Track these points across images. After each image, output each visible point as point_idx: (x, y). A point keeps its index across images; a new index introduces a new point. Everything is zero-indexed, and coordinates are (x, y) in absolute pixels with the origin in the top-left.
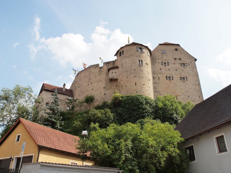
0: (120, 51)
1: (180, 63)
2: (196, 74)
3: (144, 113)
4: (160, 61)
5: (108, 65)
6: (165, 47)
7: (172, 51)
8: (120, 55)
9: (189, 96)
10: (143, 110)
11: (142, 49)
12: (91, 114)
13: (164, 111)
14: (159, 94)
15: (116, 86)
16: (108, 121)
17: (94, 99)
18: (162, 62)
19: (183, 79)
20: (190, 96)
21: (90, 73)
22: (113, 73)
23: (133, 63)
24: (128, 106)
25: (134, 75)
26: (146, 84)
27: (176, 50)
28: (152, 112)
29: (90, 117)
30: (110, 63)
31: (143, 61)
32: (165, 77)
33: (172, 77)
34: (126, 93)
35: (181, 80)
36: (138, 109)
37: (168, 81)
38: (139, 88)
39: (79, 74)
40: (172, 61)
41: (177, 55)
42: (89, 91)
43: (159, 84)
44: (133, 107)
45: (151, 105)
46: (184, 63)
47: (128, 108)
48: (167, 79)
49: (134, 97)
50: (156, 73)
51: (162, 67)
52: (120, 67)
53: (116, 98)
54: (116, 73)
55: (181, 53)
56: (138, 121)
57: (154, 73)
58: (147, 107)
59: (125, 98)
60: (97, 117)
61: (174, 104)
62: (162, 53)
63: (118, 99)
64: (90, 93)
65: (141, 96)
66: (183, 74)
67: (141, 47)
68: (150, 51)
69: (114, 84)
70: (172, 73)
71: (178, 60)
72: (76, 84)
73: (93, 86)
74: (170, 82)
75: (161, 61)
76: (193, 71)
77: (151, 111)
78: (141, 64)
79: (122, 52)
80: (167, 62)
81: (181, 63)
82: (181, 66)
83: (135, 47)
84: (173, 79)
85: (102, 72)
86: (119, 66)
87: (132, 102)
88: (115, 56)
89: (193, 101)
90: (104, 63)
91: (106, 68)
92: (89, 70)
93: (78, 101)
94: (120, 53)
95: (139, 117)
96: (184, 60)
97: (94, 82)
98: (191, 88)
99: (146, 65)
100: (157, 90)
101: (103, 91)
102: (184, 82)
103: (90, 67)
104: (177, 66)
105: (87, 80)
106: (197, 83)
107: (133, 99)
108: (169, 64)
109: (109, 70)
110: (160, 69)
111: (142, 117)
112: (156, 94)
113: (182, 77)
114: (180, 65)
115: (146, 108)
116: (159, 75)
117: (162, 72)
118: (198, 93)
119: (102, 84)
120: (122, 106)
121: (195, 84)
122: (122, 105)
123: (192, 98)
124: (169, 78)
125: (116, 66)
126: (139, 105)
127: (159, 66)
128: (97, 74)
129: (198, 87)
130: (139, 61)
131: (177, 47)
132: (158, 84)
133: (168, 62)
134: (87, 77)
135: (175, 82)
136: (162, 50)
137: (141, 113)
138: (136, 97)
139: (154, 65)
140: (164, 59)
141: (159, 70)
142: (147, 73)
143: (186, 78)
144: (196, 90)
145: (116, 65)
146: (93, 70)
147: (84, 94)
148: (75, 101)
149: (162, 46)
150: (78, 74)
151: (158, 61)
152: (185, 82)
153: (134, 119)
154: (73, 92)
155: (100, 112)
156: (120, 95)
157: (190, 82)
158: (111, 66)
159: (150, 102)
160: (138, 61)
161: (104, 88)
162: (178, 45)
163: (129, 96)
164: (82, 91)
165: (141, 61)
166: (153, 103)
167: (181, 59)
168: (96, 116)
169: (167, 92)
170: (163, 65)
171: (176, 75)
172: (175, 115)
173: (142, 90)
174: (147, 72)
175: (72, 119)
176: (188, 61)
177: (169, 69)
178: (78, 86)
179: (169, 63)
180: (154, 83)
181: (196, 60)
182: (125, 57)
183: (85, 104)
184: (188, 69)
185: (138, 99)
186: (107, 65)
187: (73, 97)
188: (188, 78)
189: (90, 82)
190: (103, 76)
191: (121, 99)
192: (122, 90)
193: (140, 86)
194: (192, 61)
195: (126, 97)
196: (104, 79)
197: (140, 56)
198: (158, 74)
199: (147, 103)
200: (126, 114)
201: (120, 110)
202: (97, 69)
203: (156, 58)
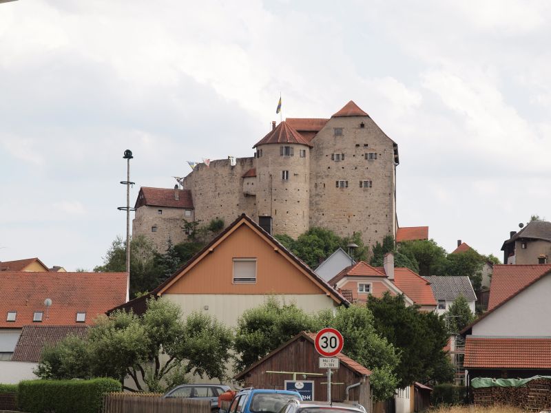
1: (364, 155)
2: (390, 175)
4: (330, 152)
5: (243, 164)
6: (341, 123)
7: (354, 130)
8: (258, 156)
9: (369, 216)
11: (290, 149)
14: (321, 213)
15: (255, 204)
19: (364, 184)
20: (372, 216)
21: (217, 175)
22: (249, 184)
25: (274, 198)
26: (292, 209)
30: (246, 162)
31: (290, 171)
32: (335, 183)
33: (347, 182)
35: (361, 187)
37: (338, 191)
38: (279, 218)
39: (200, 169)
40: (350, 150)
41: (362, 137)
42: (217, 208)
43: (323, 196)
46: (372, 152)
48: (337, 187)
50: (320, 176)
51: (332, 164)
52: (258, 177)
54: (252, 184)
55: (369, 133)
57: (317, 176)
62: (336, 136)
64: (218, 212)
66: (367, 175)
67: (288, 145)
69: (250, 200)
70: (347, 175)
71: (363, 148)
72: (196, 186)
73: (222, 200)
74: (342, 192)
75: (332, 152)
76: (385, 168)
78: (285, 178)
79: (260, 151)
80: (341, 153)
81: (366, 154)
82: (364, 161)
83: (277, 148)
84: (347, 187)
85: (233, 177)
88: (253, 148)
89: (374, 224)
90: (238, 160)
91: (239, 171)
92: (215, 168)
93: (200, 224)
96: (373, 147)
97: (222, 192)
98: (376, 201)
99: (295, 177)
100: (320, 207)
102: (364, 191)
103: (215, 164)
104: (359, 159)
105: (213, 186)
106: (388, 192)
108: (345, 158)
109: (244, 177)
110: (329, 168)
112: (316, 214)
113: (363, 180)
114: (364, 157)
116: (325, 181)
117: (330, 174)
118: (385, 210)
119: (235, 199)
121: (384, 194)
123: (373, 219)
124: (342, 185)
127: (326, 162)
128: (227, 180)
129: (388, 198)
130: (284, 172)
131: (364, 121)
132: (321, 197)
133: (344, 152)
134: (211, 181)
135: (350, 190)
136: (335, 129)
139: (318, 162)
140: (337, 147)
141: (326, 169)
143: (371, 182)
144: (384, 204)
145: (254, 168)
146: (220, 170)
147: (208, 211)
149: (336, 119)
150: (198, 166)
151: (326, 152)
152: (367, 190)
157: (376, 190)
158: (248, 168)
160: (281, 173)
161: (238, 205)
162: (367, 116)
164: (206, 204)
167: (367, 145)
169: (335, 210)
170: (333, 159)
171: (353, 178)
173: (284, 222)
174: (295, 190)
176: (379, 149)
177: (343, 168)
179: (345, 155)
180: (316, 195)
183: (210, 232)
184: (376, 165)
186: (241, 163)
187: (193, 209)
188: (373, 183)
189: (217, 192)
190: (236, 185)
193: (282, 215)
196: (237, 189)
197: (286, 164)
198: (324, 177)
202: (227, 169)
203: (324, 146)
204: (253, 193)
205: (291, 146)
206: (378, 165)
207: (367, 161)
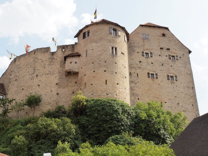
0: (84, 31)
1: (168, 56)
2: (190, 73)
3: (119, 126)
4: (140, 50)
5: (64, 50)
6: (148, 30)
7: (158, 37)
8: (84, 37)
9: (178, 104)
10: (118, 121)
11: (117, 31)
12: (41, 125)
13: (148, 125)
14: (137, 98)
15: (76, 83)
16: (68, 136)
17: (40, 101)
18: (143, 52)
19: (171, 78)
20: (180, 104)
21: (36, 60)
22: (72, 63)
23: (103, 50)
24: (96, 114)
25: (105, 69)
26: (121, 82)
27: (164, 35)
28: (131, 125)
29: (40, 129)
30: (67, 48)
31: (118, 49)
32: (147, 74)
33: (157, 74)
34: (91, 94)
35: (169, 79)
36: (111, 120)
37: (150, 80)
38: (110, 88)
39: (17, 61)
40: (156, 51)
41: (165, 43)
42: (33, 88)
43: (138, 83)
44: (104, 116)
45: (129, 114)
46: (173, 55)
47: (97, 118)
48: (149, 77)
49: (105, 101)
50: (134, 67)
51: (143, 59)
52: (83, 55)
53: (78, 102)
54: (76, 63)
55: (170, 40)
56: (110, 138)
57: (131, 67)
58: (124, 117)
59: (92, 102)
60: (51, 130)
61: (161, 115)
62: (144, 39)
63: (81, 103)
64: (35, 91)
65: (115, 100)
66: (172, 71)
67: (115, 27)
68: (127, 34)
69: (73, 79)
70: (156, 69)
71: (166, 51)
72: (11, 75)
73: (40, 81)
74: (153, 82)
75: (142, 50)
76: (185, 67)
77: (129, 123)
78: (114, 53)
79: (86, 33)
80: (149, 52)
82: (169, 60)
83: (106, 27)
84: (157, 78)
85: (53, 60)
86: (80, 52)
87: (103, 109)
88: (75, 37)
89: (183, 111)
90: (59, 47)
91: (60, 55)
92: (35, 56)
93: (14, 102)
94: (84, 34)
95: (112, 132)
96: (174, 51)
97: (41, 74)
98: (182, 92)
99: (122, 55)
100: (135, 92)
101: (55, 90)
102: (172, 83)
103: (35, 51)
104: (164, 59)
105: (31, 70)
106: (191, 86)
107: (104, 105)
108: (153, 56)
109: (65, 58)
110: (140, 62)
111: (117, 133)
112: (133, 98)
113: (170, 75)
114: (168, 58)
115: (122, 119)
116: (138, 71)
117: (142, 67)
118: (191, 100)
119: (55, 79)
120: (88, 114)
121: (188, 87)
122: (87, 112)
123: (182, 107)
124: (151, 76)
125: (77, 53)
126: (112, 114)
127: (138, 57)
128: (47, 63)
129: (191, 91)
130: (113, 48)
131: (165, 32)
132: (136, 84)
133: (152, 52)
134: (29, 66)
135: (160, 81)
136: (143, 34)
137: (115, 127)
138: (108, 102)
139: (131, 56)
140: (146, 47)
141: (138, 63)
142: (123, 67)
143: (176, 77)
144: (189, 95)
145: (76, 51)
146: (40, 56)
147: (23, 92)
148: (10, 102)
149: (143, 28)
150: (15, 60)
151: (137, 50)
152: (174, 83)
153: (104, 135)
154: (6, 87)
155: (55, 121)
156: (84, 97)
157: (181, 83)
158: (70, 52)
159: (129, 111)
160: (111, 48)
161: (57, 84)
162: (167, 29)
163: (99, 100)
164: (21, 87)
165: (114, 49)
166: (132, 113)
167: (169, 49)
168: (49, 129)
169: (149, 96)
170: (144, 56)
171: (161, 72)
172: (162, 131)
173: (115, 92)
174: (123, 65)
175: (4, 131)
176: (179, 53)
177: (152, 63)
178: (15, 79)
179: (153, 54)
180: (131, 82)
181: (190, 52)
182: (92, 41)
184: (179, 64)
185: (111, 105)
186: (62, 50)
187: (5, 95)
188: (178, 78)
189: (35, 74)
190: (56, 67)
191: (85, 103)
192: (85, 90)
193: (113, 86)
194: (185, 53)
195: (93, 100)
196: (57, 71)
197: (114, 42)
198: (137, 68)
199: (124, 111)
200: (93, 127)
201: (84, 120)
202: (47, 56)
203: (135, 45)
204: (76, 70)
205: (118, 28)
206: (180, 65)
207: (170, 61)
